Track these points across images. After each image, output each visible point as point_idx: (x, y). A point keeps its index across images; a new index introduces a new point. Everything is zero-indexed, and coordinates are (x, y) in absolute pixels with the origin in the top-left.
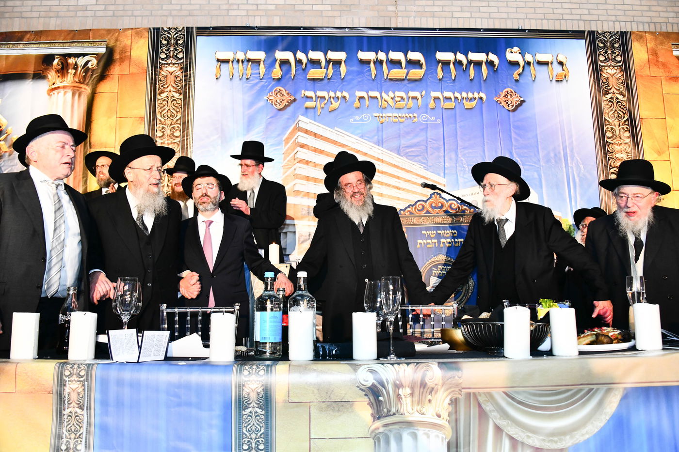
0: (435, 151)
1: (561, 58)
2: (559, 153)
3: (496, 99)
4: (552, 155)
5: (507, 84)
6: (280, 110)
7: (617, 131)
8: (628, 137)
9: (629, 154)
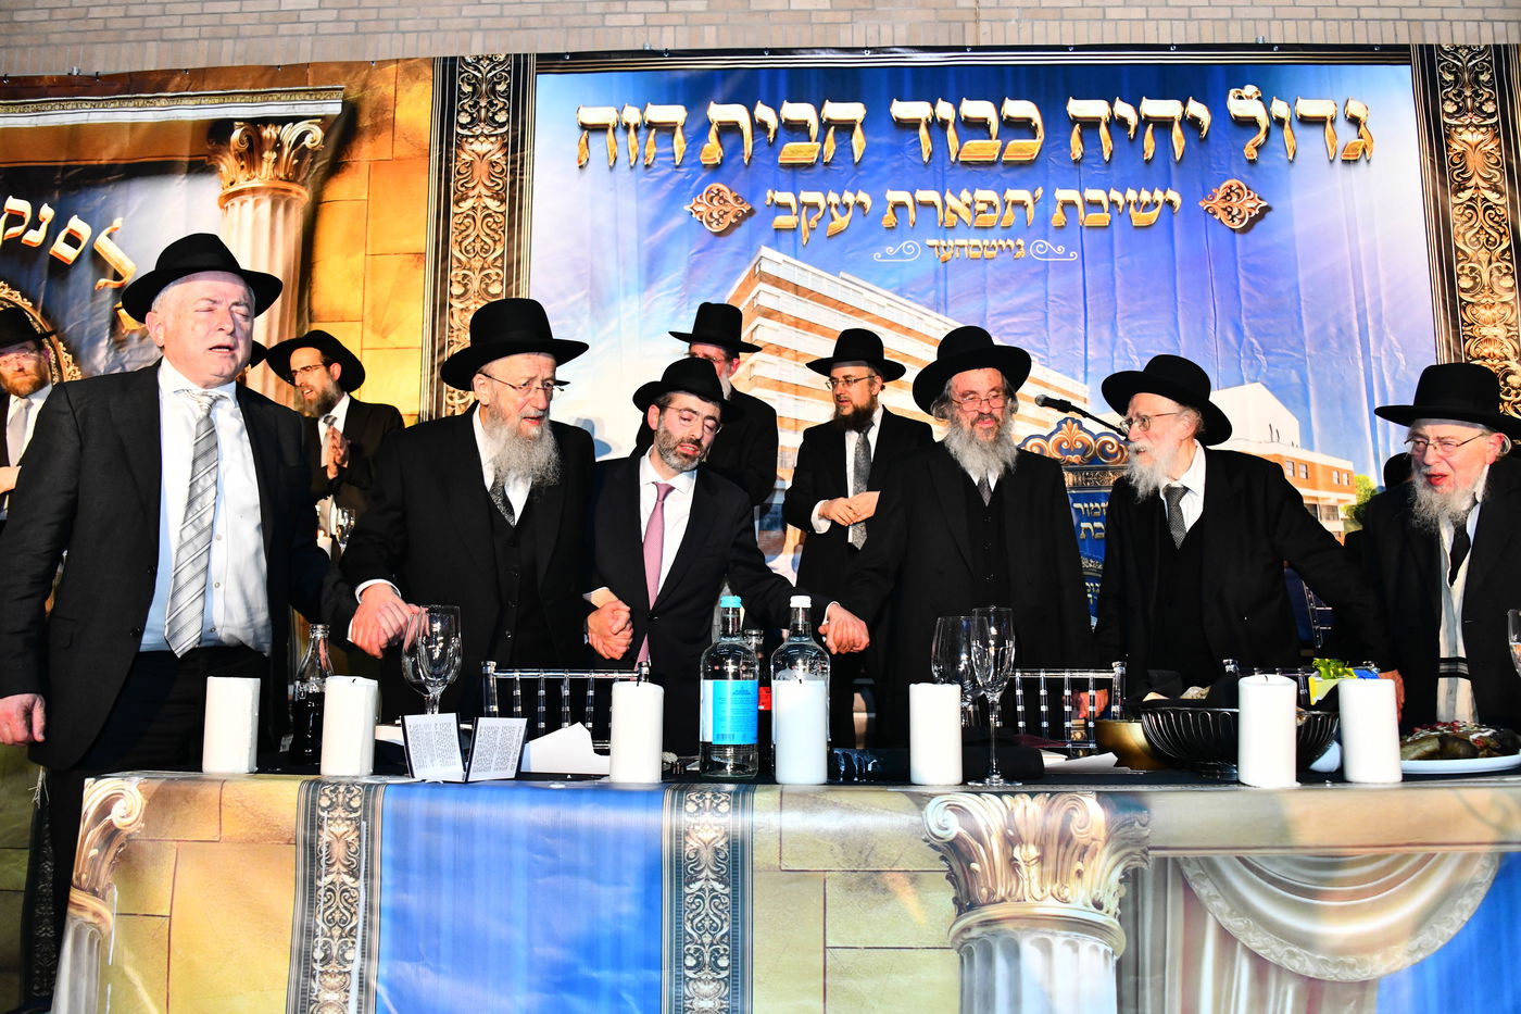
0: (1064, 323)
1: (1355, 109)
2: (1350, 325)
3: (1203, 205)
4: (1332, 330)
5: (1229, 169)
6: (719, 234)
7: (1485, 276)
8: (1509, 287)
9: (1512, 329)
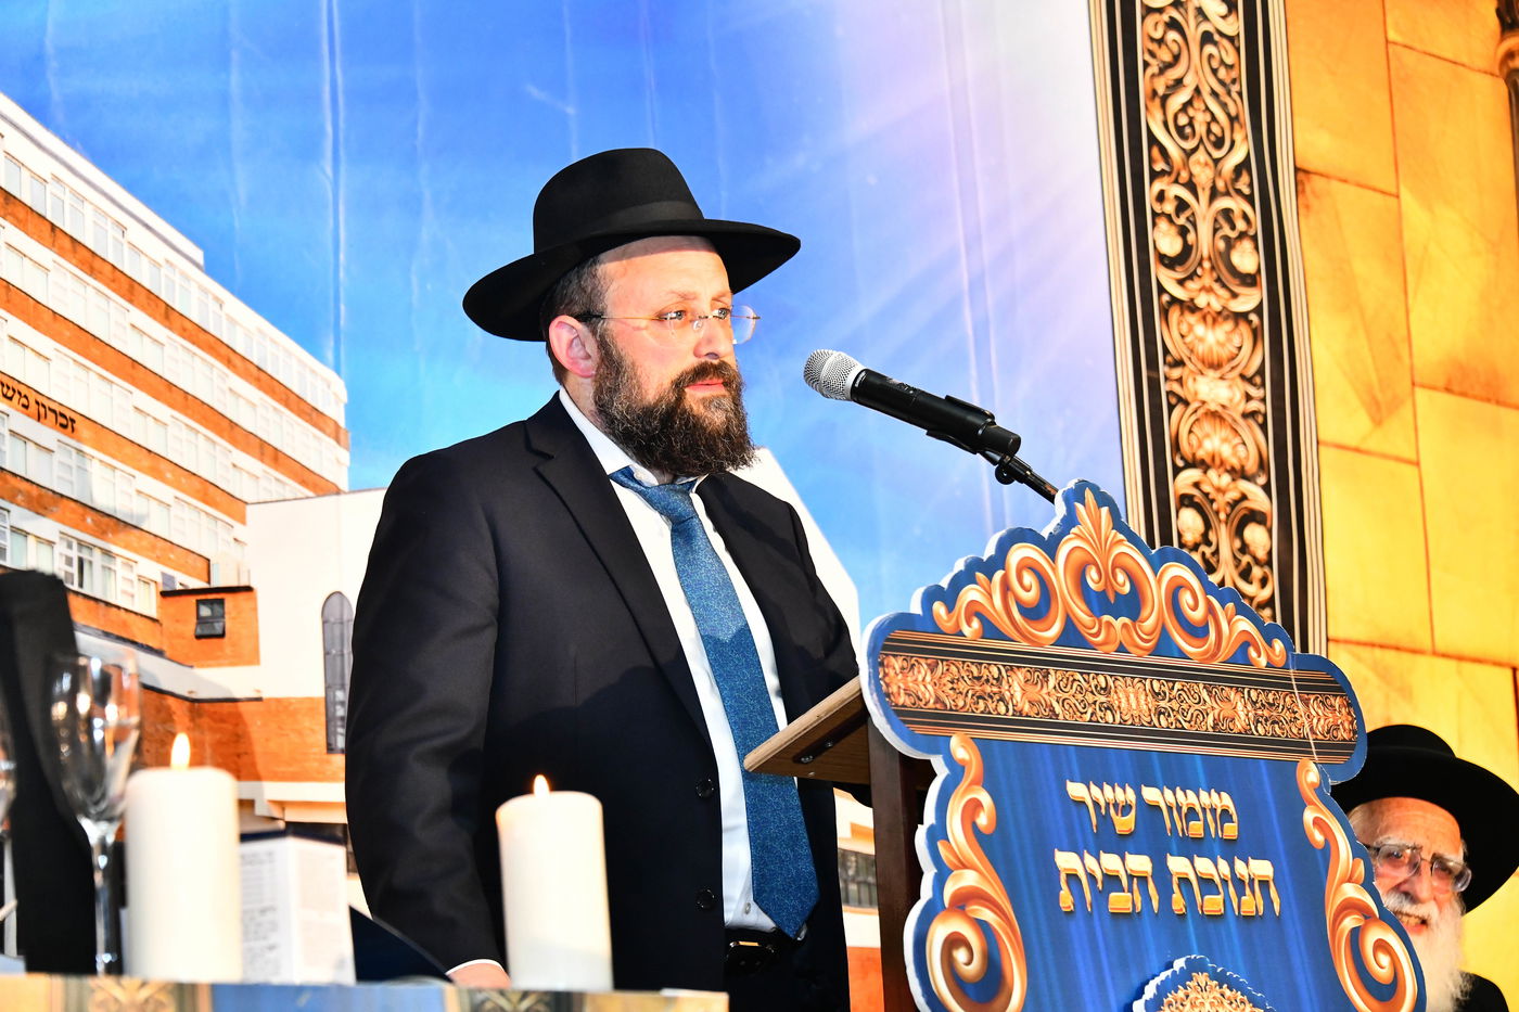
7: (1205, 228)
8: (1249, 275)
9: (1253, 391)
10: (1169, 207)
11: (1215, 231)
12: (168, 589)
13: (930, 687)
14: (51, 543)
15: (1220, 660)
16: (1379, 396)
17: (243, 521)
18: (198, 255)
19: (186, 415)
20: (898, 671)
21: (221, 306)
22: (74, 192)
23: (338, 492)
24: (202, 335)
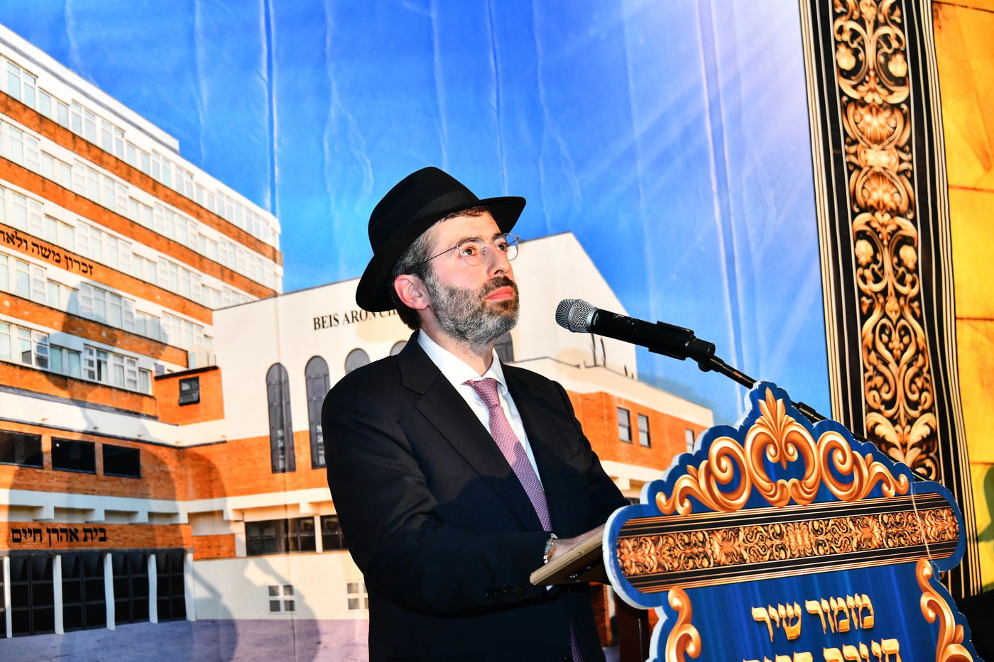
7: (870, 49)
8: (901, 78)
9: (904, 156)
10: (846, 37)
11: (878, 49)
12: (160, 374)
13: (654, 557)
14: (78, 353)
15: (862, 497)
16: (989, 152)
17: (210, 322)
18: (175, 144)
19: (169, 255)
20: (631, 549)
21: (192, 177)
22: (88, 111)
23: (275, 295)
24: (179, 199)
